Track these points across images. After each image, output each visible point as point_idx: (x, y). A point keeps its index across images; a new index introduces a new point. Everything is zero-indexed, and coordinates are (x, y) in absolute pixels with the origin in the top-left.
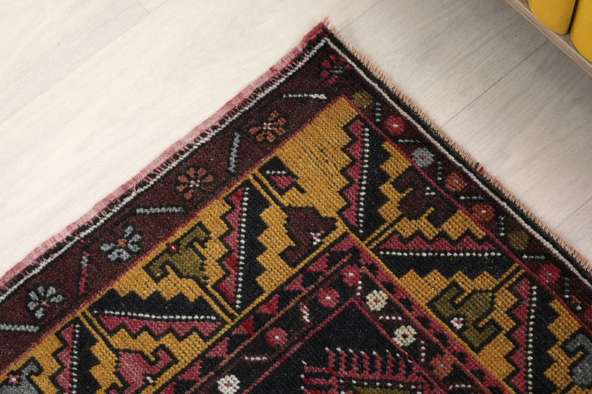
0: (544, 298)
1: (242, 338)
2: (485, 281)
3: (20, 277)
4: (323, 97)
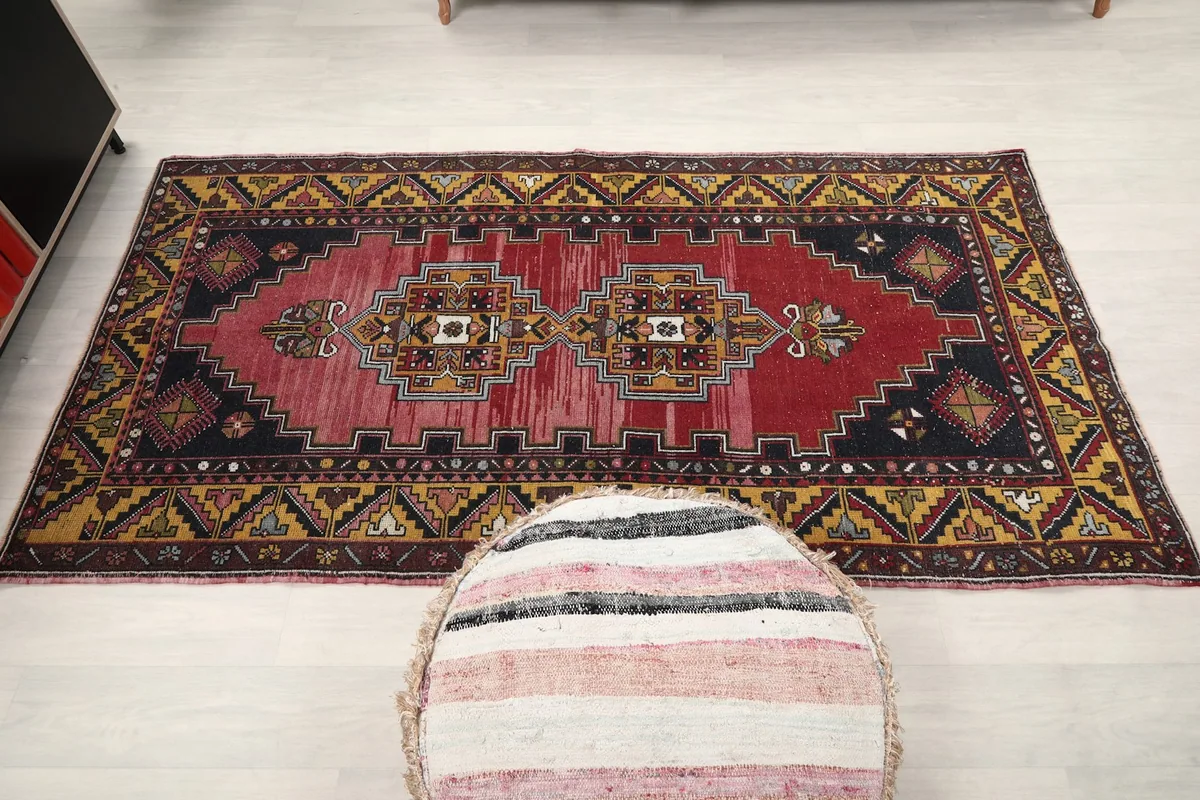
0: (85, 407)
1: (179, 478)
2: (90, 429)
3: (218, 576)
4: (31, 550)
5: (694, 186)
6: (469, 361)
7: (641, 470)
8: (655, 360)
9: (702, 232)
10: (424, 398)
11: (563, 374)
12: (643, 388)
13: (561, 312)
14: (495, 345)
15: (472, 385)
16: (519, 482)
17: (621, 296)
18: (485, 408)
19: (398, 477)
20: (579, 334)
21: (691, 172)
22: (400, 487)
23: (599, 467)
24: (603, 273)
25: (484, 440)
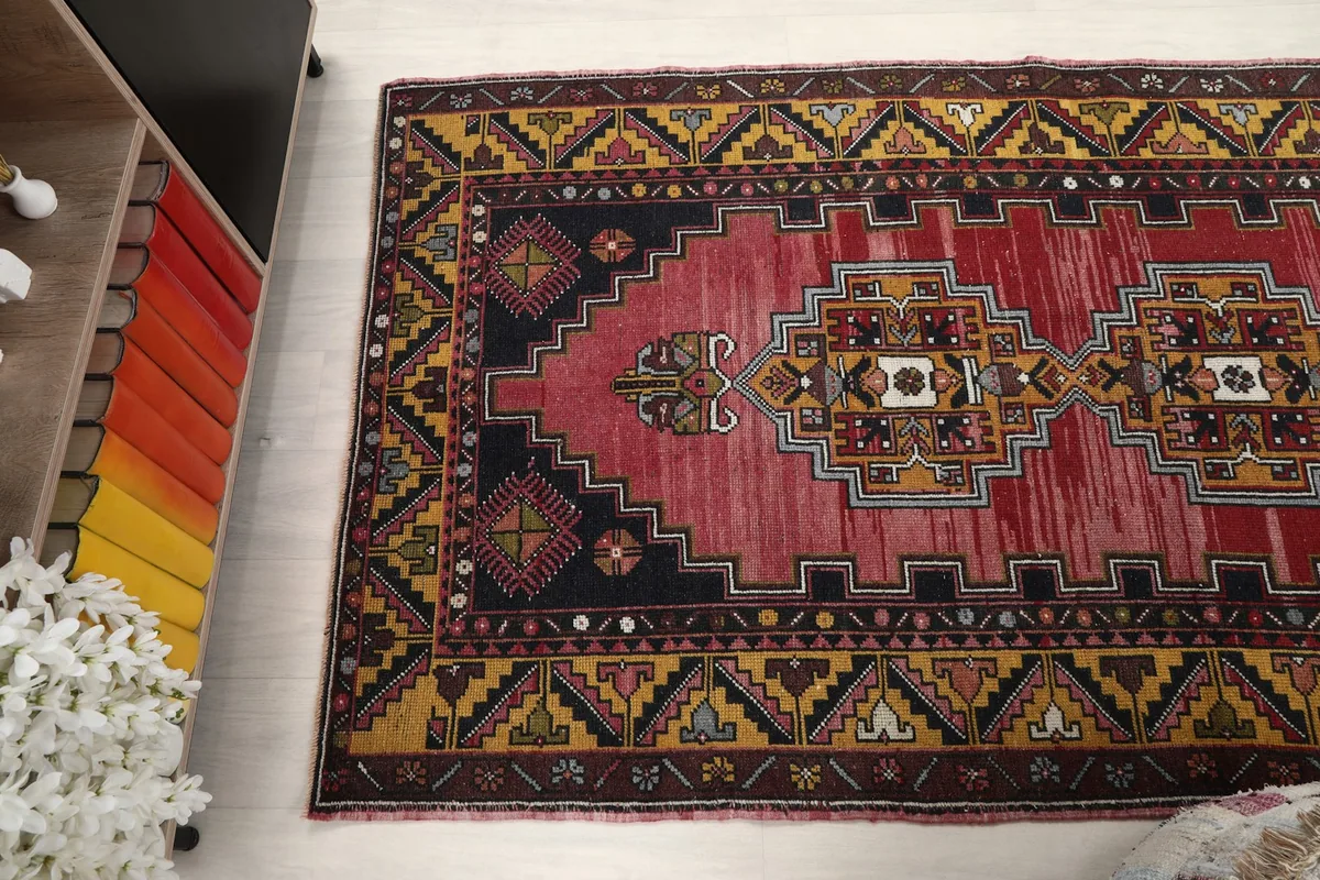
0: (376, 524)
1: (550, 644)
2: (394, 561)
3: (649, 809)
4: (360, 766)
5: (1227, 121)
6: (943, 436)
7: (1251, 627)
8: (1232, 435)
9: (1255, 204)
10: (892, 503)
11: (1096, 460)
12: (1223, 483)
13: (1068, 348)
14: (979, 408)
15: (959, 479)
16: (1070, 647)
17: (1155, 321)
18: (988, 518)
19: (883, 641)
20: (1106, 387)
21: (1213, 95)
22: (889, 658)
23: (1184, 622)
24: (1118, 281)
25: (999, 577)
